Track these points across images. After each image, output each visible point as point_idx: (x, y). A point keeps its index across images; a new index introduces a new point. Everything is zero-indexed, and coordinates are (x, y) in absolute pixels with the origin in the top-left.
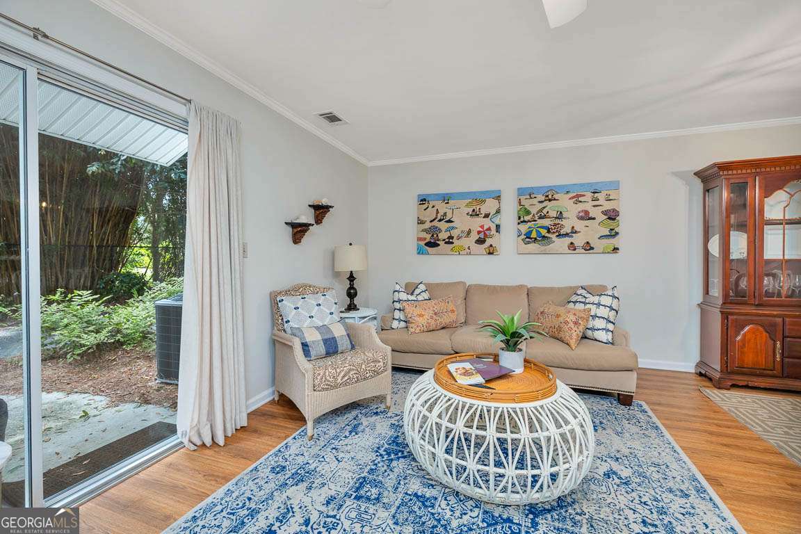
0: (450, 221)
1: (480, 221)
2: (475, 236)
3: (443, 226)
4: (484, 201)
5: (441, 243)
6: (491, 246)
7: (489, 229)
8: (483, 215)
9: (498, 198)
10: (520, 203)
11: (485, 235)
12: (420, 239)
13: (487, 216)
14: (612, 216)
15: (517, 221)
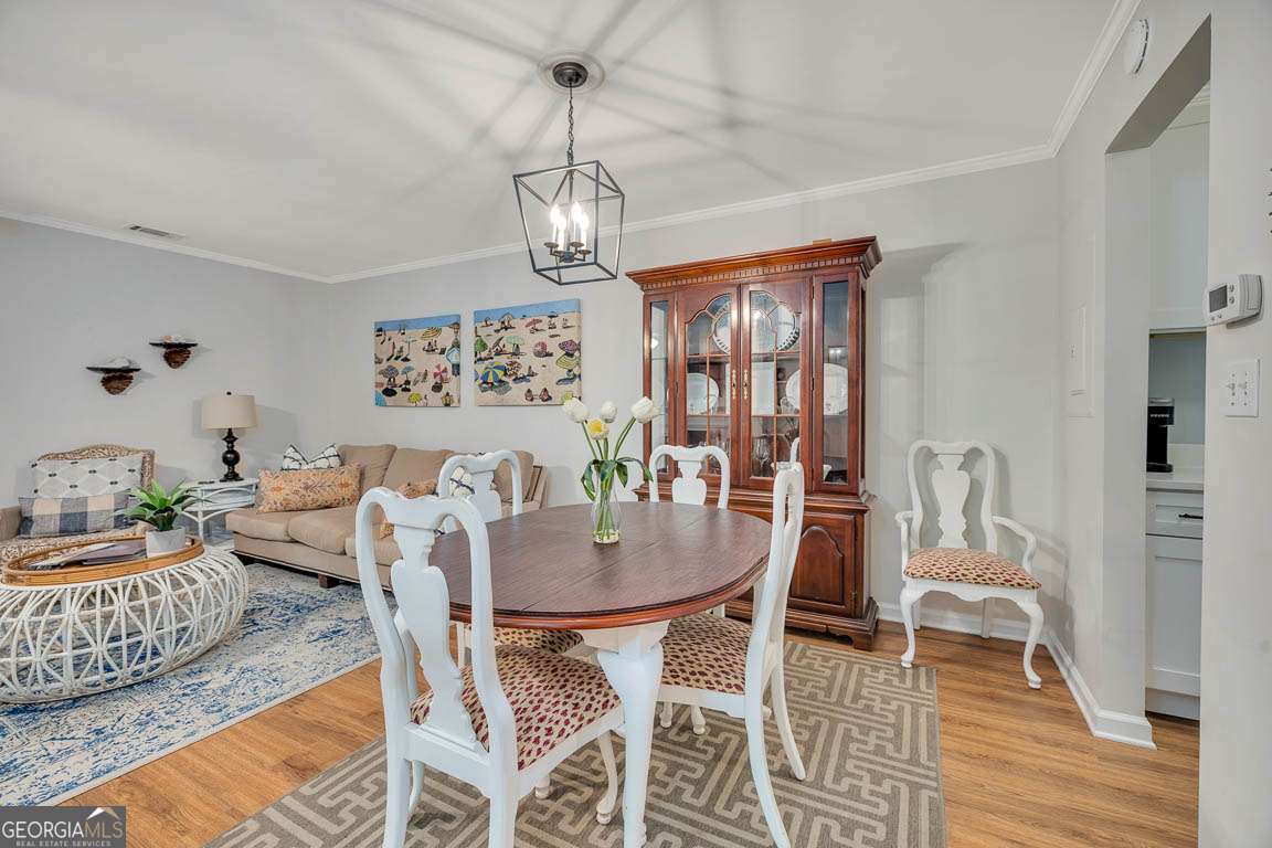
0: (406, 360)
1: (437, 358)
2: (431, 381)
3: (399, 365)
4: (439, 331)
5: (398, 390)
6: (448, 394)
7: (445, 371)
8: (439, 351)
9: (456, 326)
10: (476, 332)
11: (442, 379)
12: (378, 385)
13: (443, 352)
14: (571, 350)
15: (473, 359)
